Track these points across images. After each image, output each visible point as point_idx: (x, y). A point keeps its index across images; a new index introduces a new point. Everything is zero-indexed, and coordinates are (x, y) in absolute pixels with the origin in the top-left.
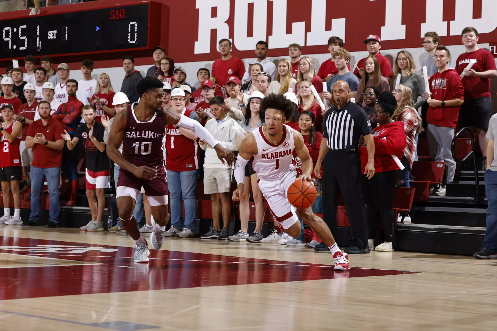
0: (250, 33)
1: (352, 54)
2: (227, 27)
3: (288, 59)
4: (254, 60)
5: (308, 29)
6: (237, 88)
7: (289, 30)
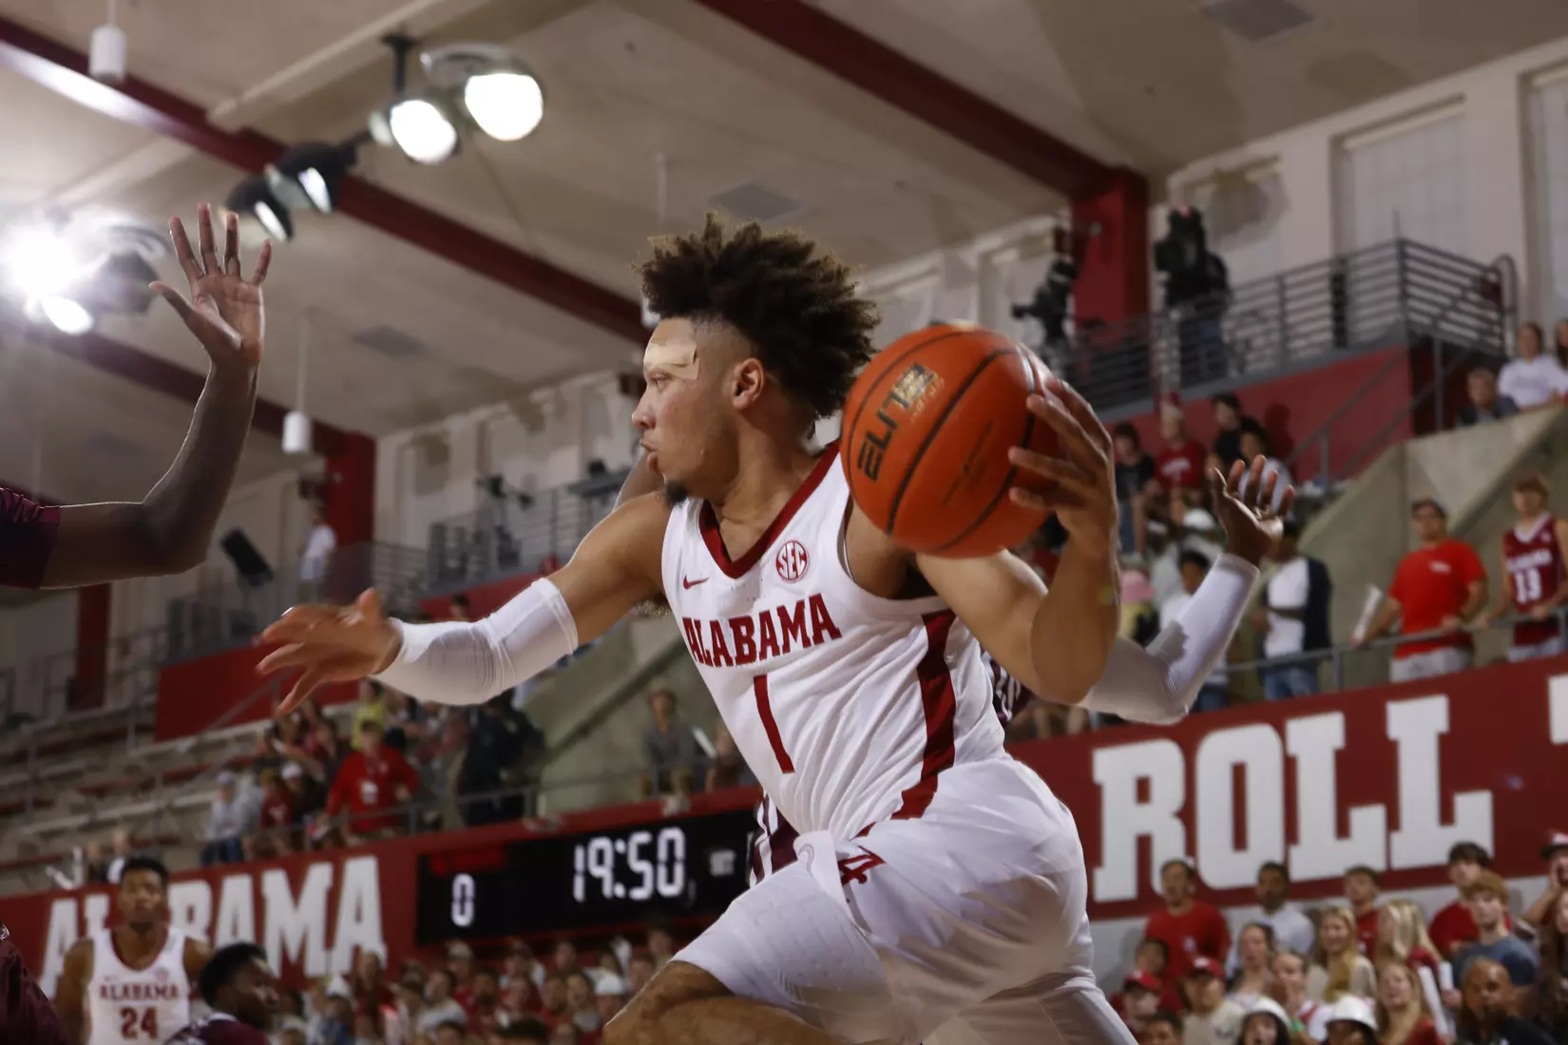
0: (1240, 840)
1: (1512, 885)
2: (1177, 828)
3: (1344, 906)
4: (1256, 913)
5: (1393, 823)
6: (1215, 986)
7: (1343, 829)
